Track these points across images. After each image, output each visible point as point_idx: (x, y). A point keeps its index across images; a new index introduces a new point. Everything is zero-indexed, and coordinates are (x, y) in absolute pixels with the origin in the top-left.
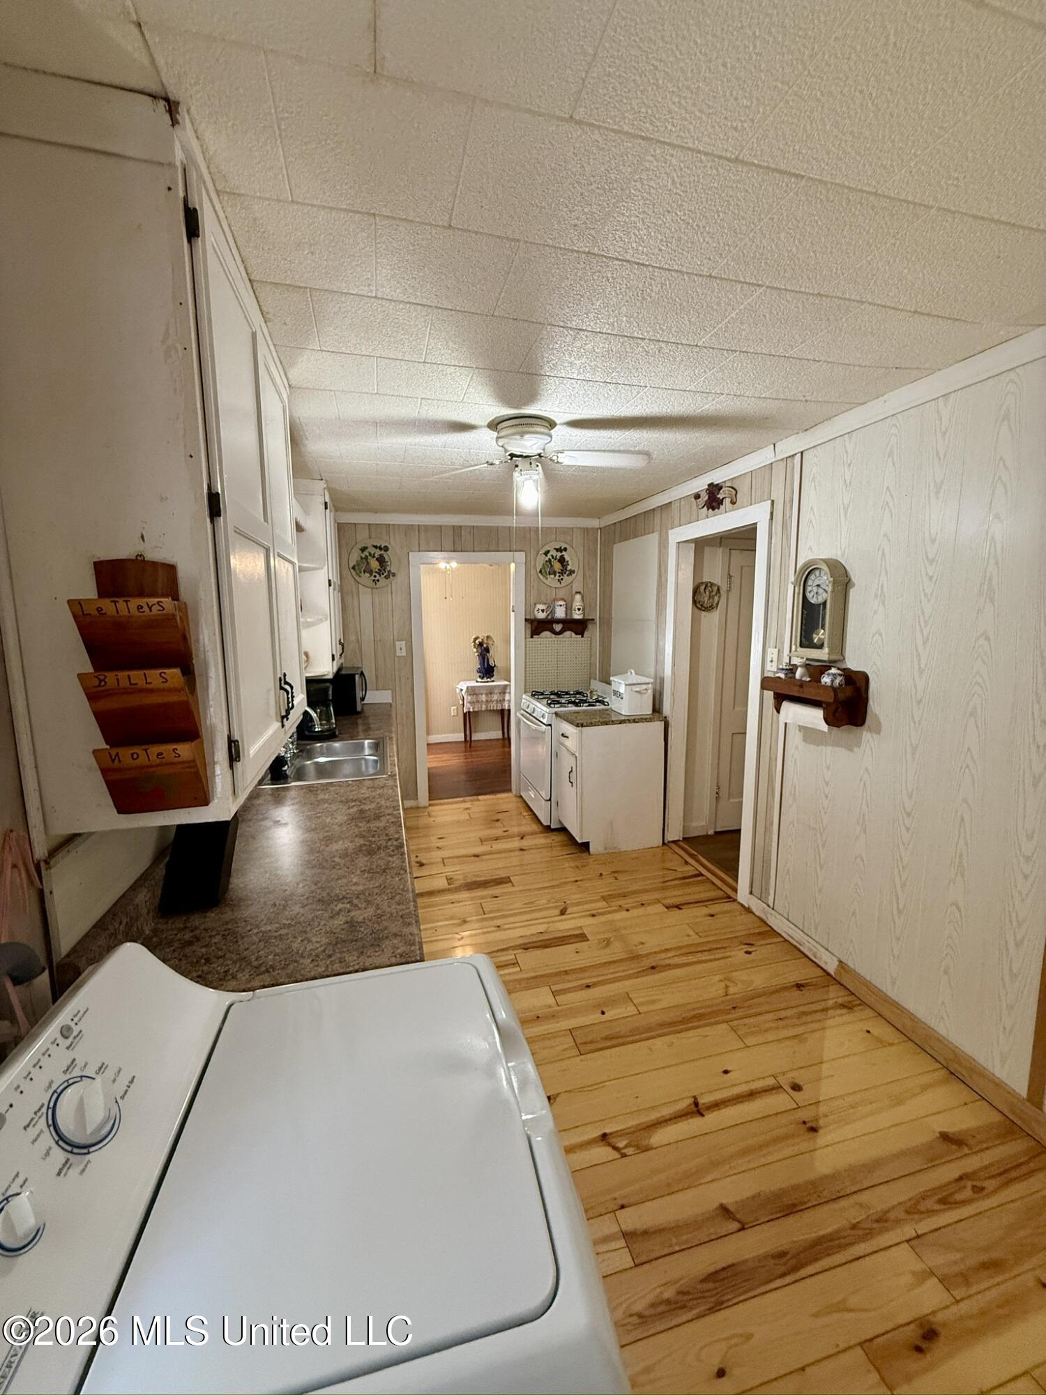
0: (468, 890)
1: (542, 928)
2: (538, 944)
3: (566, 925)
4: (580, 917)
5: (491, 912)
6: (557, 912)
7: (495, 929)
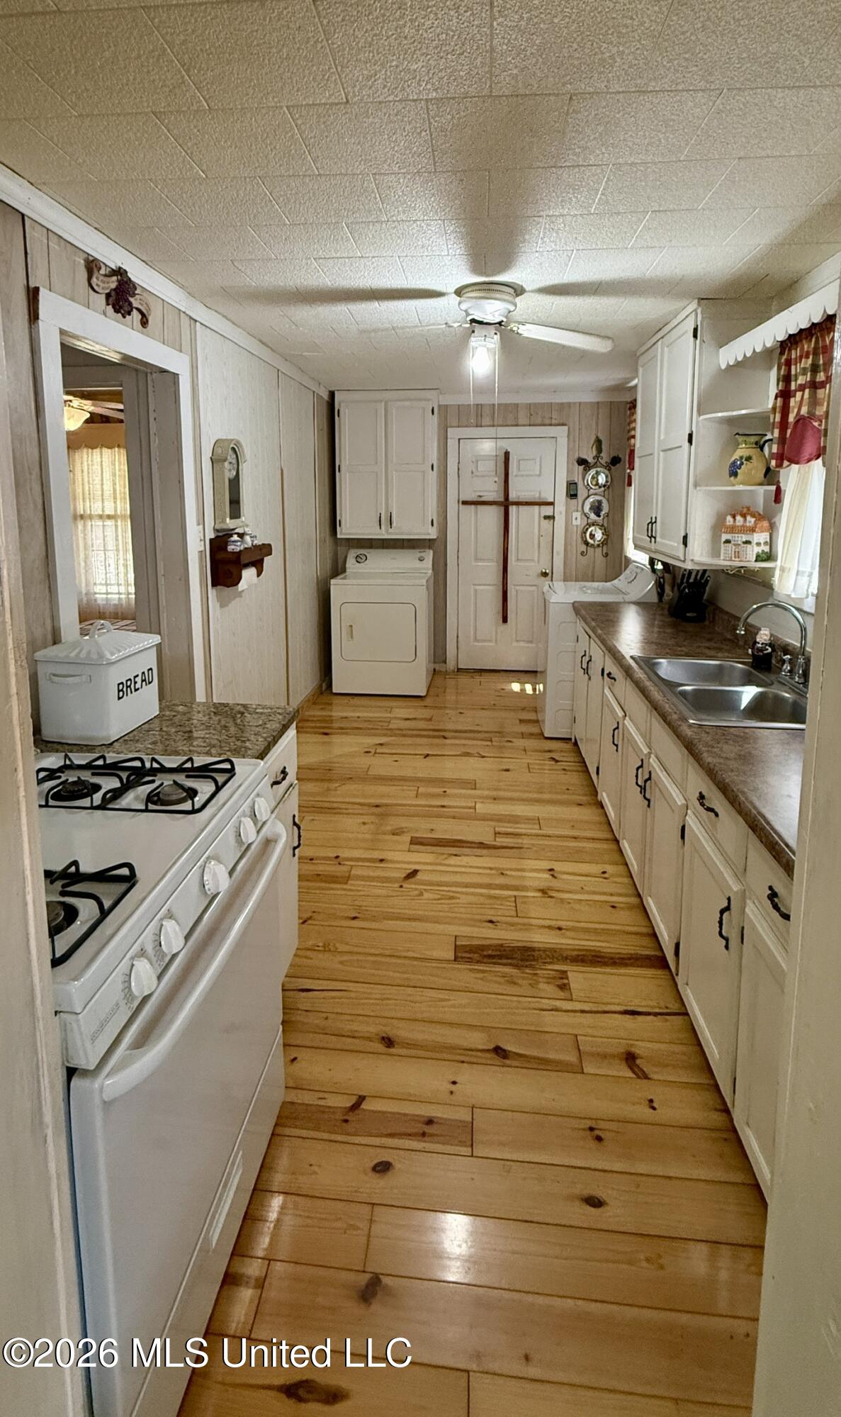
0: (533, 949)
1: (453, 861)
2: (465, 845)
3: (421, 858)
4: (398, 862)
5: (506, 898)
6: (419, 876)
7: (508, 873)
